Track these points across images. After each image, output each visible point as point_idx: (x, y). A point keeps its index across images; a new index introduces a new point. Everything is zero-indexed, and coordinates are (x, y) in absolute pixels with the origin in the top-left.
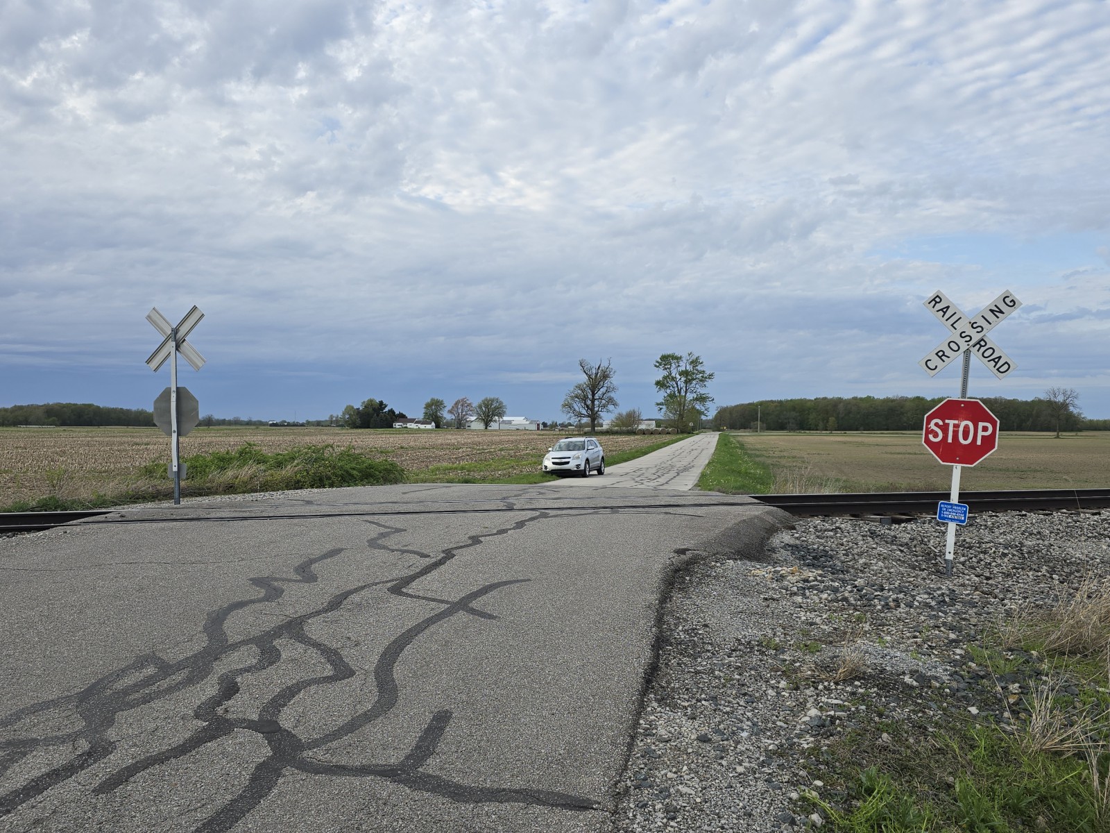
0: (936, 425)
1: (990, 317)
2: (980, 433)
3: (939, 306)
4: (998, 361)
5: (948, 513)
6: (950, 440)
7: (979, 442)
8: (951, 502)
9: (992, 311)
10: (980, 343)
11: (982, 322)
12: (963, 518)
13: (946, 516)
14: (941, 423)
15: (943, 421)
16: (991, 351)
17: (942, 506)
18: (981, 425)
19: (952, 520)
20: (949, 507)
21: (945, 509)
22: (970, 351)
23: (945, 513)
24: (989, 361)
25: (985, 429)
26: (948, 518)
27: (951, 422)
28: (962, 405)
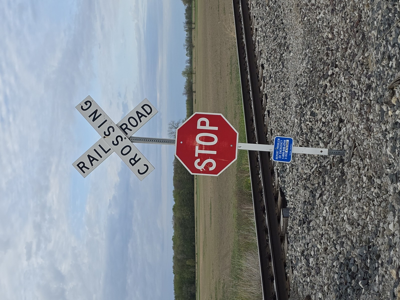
0: (200, 164)
1: (99, 121)
2: (207, 127)
3: (88, 164)
4: (141, 114)
5: (283, 153)
6: (215, 152)
7: (216, 128)
8: (272, 150)
9: (94, 120)
10: (123, 128)
11: (105, 128)
12: (288, 141)
13: (286, 155)
14: (198, 160)
15: (197, 158)
16: (131, 120)
17: (276, 159)
18: (199, 127)
19: (290, 150)
20: (277, 153)
21: (280, 156)
22: (131, 137)
23: (283, 156)
24: (141, 121)
25: (203, 124)
26: (289, 153)
27: (198, 151)
28: (181, 142)
